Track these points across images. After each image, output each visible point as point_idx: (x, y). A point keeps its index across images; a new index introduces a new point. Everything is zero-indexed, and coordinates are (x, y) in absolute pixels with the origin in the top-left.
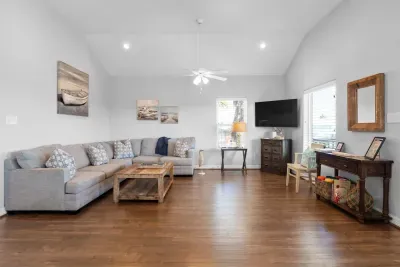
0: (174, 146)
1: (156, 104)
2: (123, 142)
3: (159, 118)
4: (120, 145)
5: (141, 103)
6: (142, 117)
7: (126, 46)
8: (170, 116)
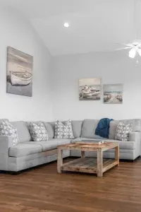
0: (116, 128)
1: (98, 83)
2: (64, 123)
3: (102, 97)
4: (61, 126)
5: (84, 82)
6: (84, 97)
7: (66, 25)
8: (114, 95)
